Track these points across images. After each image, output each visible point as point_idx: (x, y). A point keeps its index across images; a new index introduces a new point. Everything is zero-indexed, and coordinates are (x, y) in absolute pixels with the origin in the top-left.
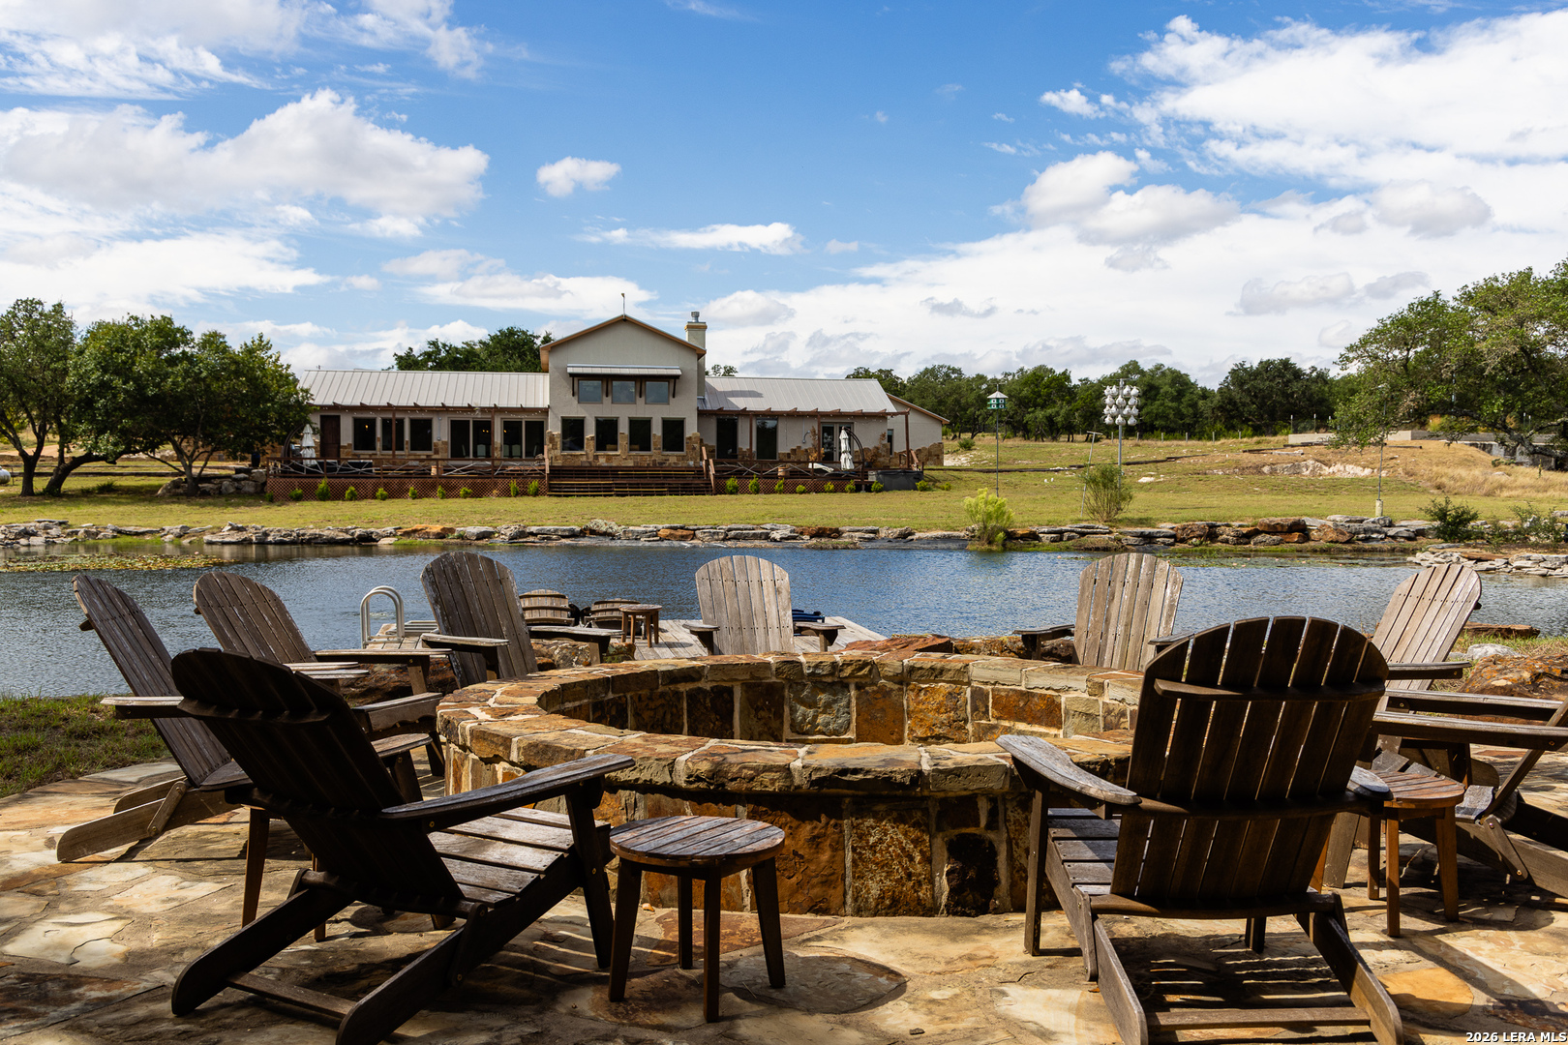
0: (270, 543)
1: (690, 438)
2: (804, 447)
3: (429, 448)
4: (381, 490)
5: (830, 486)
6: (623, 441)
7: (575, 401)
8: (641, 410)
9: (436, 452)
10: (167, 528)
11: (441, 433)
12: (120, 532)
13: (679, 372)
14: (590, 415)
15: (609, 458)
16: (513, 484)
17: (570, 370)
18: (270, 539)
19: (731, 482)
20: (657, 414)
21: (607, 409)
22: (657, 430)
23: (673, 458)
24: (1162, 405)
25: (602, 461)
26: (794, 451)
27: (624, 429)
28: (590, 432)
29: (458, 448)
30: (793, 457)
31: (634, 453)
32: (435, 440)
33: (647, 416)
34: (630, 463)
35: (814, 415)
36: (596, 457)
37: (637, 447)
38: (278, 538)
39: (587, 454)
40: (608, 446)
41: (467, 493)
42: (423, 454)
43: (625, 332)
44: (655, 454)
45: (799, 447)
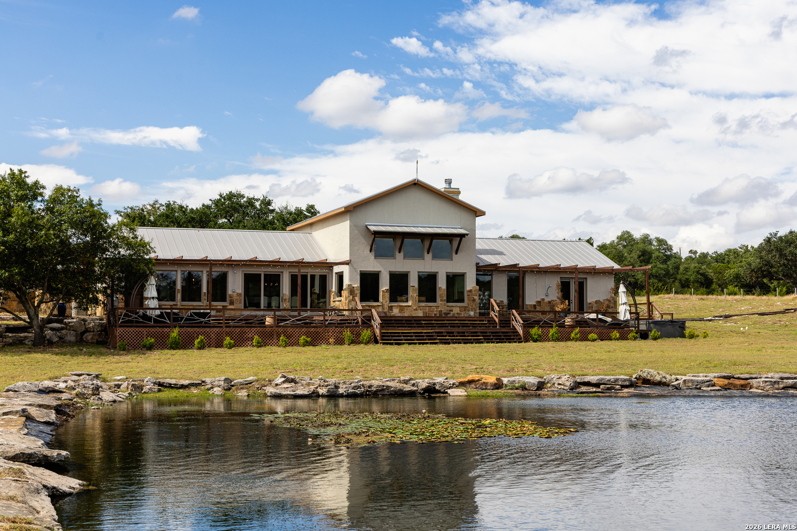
0: (342, 396)
1: (470, 291)
2: (547, 300)
3: (225, 300)
4: (228, 340)
5: (616, 334)
6: (413, 293)
7: (371, 256)
8: (428, 264)
9: (232, 303)
10: (208, 380)
11: (235, 285)
12: (160, 384)
13: (463, 231)
14: (384, 268)
15: (402, 309)
16: (347, 333)
17: (372, 228)
18: (341, 391)
19: (534, 331)
20: (442, 268)
21: (400, 264)
22: (442, 284)
23: (456, 309)
24: (655, 266)
25: (396, 312)
26: (539, 303)
27: (413, 282)
28: (384, 285)
29: (251, 299)
30: (538, 308)
31: (423, 304)
32: (230, 292)
33: (434, 270)
34: (420, 314)
35: (555, 271)
36: (391, 308)
37: (423, 298)
38: (351, 391)
39: (383, 306)
40: (399, 298)
41: (307, 341)
42: (219, 305)
43: (416, 195)
44: (440, 306)
45: (543, 299)
